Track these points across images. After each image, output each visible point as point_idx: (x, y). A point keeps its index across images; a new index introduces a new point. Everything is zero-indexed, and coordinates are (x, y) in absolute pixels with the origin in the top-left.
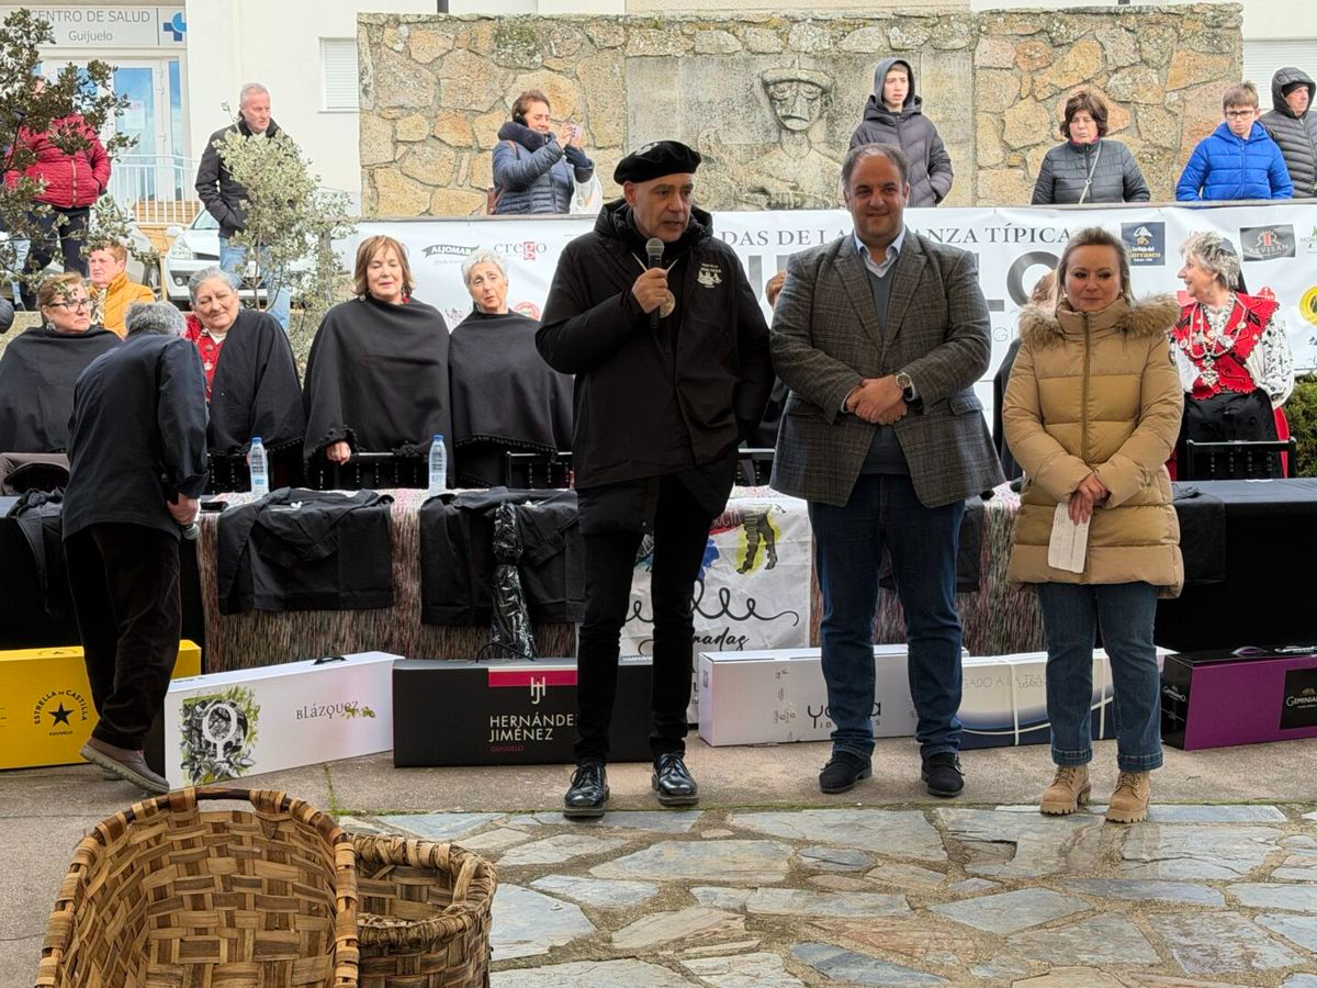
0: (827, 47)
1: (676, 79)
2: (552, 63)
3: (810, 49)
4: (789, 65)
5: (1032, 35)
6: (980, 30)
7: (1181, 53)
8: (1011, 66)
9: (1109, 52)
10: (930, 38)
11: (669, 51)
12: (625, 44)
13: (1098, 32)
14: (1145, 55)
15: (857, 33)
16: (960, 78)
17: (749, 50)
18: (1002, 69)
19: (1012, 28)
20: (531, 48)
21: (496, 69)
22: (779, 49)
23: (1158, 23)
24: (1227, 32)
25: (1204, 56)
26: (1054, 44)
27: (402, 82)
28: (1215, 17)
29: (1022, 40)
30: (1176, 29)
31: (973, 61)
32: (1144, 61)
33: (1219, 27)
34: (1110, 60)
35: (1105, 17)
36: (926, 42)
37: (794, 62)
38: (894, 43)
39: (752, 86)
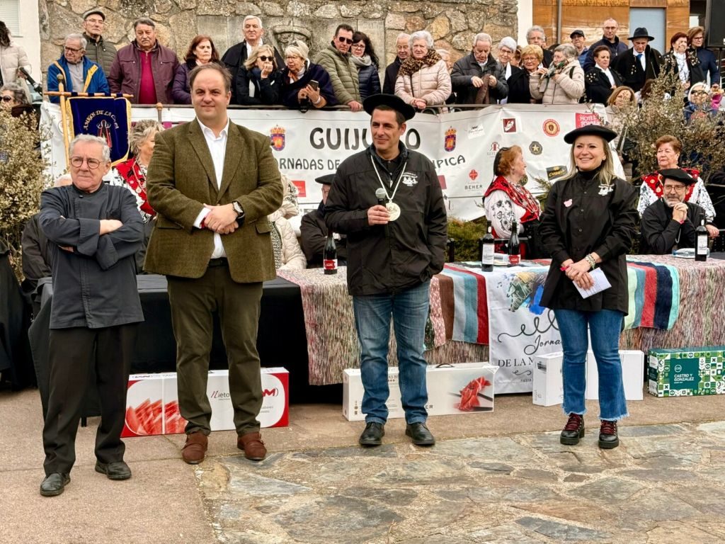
0: (308, 14)
1: (226, 29)
2: (155, 17)
3: (298, 15)
4: (287, 23)
5: (414, 12)
6: (388, 9)
7: (489, 25)
8: (403, 28)
9: (453, 23)
10: (362, 12)
11: (221, 12)
12: (196, 8)
13: (447, 12)
14: (471, 26)
15: (324, 8)
16: (378, 34)
17: (266, 14)
18: (399, 30)
19: (404, 8)
20: (143, 8)
21: (122, 19)
22: (281, 14)
23: (477, 9)
24: (510, 15)
25: (499, 28)
26: (425, 18)
27: (67, 24)
28: (504, 7)
29: (409, 15)
30: (485, 12)
31: (384, 25)
32: (470, 29)
33: (506, 11)
34: (453, 27)
35: (450, 5)
36: (360, 14)
37: (290, 22)
38: (343, 14)
39: (268, 34)
